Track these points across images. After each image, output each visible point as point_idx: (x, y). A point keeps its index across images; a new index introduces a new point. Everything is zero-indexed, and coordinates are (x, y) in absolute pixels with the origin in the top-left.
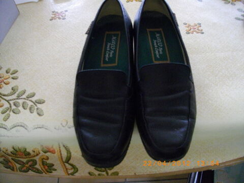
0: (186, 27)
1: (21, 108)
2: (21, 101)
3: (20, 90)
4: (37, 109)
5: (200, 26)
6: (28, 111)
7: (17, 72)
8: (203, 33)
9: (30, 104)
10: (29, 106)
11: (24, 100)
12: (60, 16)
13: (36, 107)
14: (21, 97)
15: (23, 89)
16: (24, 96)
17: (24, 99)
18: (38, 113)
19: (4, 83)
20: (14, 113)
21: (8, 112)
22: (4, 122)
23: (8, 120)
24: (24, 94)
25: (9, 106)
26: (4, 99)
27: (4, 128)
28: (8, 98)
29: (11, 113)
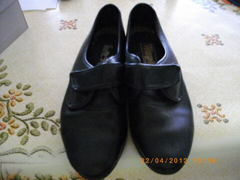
0: (205, 38)
1: (40, 129)
2: (39, 121)
3: (35, 109)
5: (219, 38)
6: (49, 132)
7: (29, 87)
8: (222, 45)
9: (51, 124)
10: (50, 126)
11: (43, 120)
12: (70, 26)
13: (58, 128)
14: (38, 117)
15: (40, 107)
16: (42, 115)
17: (43, 118)
19: (16, 100)
20: (33, 134)
21: (25, 134)
22: (22, 147)
23: (27, 143)
24: (41, 112)
25: (25, 127)
26: (19, 119)
27: (23, 153)
28: (23, 118)
29: (30, 135)
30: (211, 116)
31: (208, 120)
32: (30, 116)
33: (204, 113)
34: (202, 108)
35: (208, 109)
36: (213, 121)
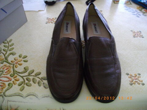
0: (133, 33)
1: (31, 82)
2: (31, 78)
3: (29, 70)
4: (43, 83)
5: (141, 33)
6: (37, 84)
7: (27, 57)
8: (143, 37)
9: (38, 80)
10: (37, 81)
11: (33, 77)
12: (52, 21)
13: (42, 82)
14: (31, 75)
15: (32, 69)
16: (33, 74)
17: (34, 76)
18: (44, 87)
19: (18, 64)
20: (27, 85)
21: (23, 85)
22: (20, 92)
23: (24, 90)
24: (33, 72)
25: (23, 80)
26: (19, 75)
27: (21, 96)
28: (22, 75)
29: (25, 86)
30: (134, 81)
31: (132, 83)
32: (26, 74)
33: (130, 78)
34: (129, 75)
35: (132, 76)
36: (135, 84)
